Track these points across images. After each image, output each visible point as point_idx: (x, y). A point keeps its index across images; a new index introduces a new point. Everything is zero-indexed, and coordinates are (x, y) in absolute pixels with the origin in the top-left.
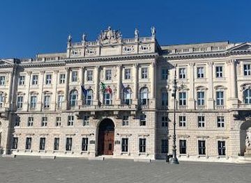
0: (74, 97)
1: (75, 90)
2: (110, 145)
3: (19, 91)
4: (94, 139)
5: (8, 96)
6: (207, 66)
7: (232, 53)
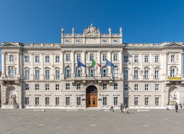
0: (68, 71)
1: (68, 67)
2: (94, 101)
3: (25, 66)
4: (85, 98)
5: (18, 70)
6: (150, 55)
7: (166, 48)
